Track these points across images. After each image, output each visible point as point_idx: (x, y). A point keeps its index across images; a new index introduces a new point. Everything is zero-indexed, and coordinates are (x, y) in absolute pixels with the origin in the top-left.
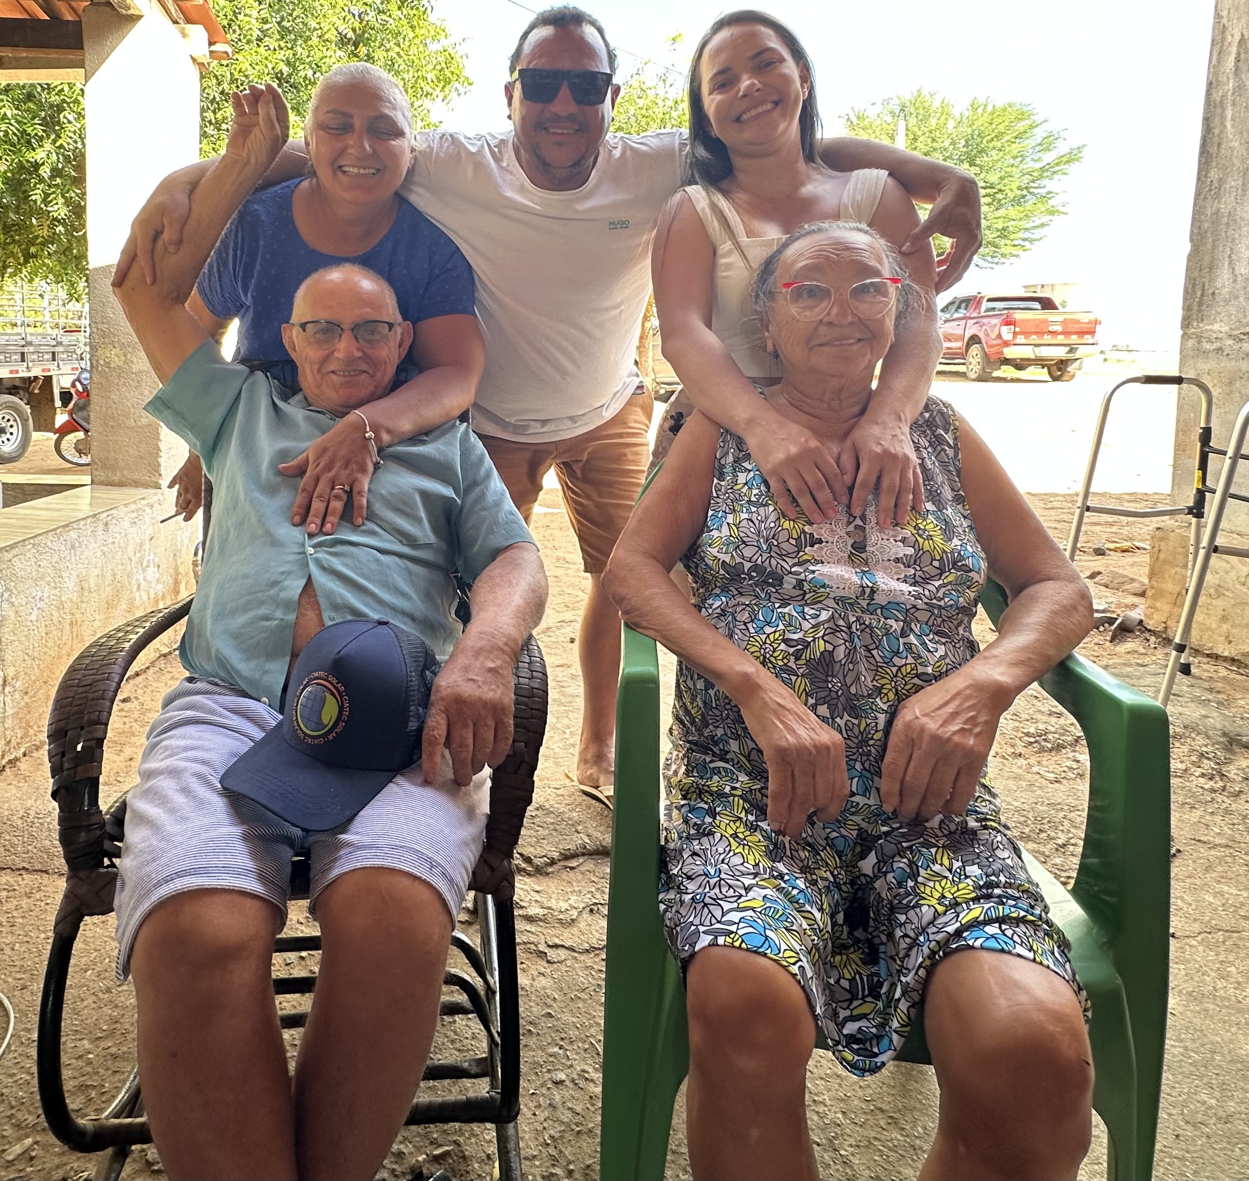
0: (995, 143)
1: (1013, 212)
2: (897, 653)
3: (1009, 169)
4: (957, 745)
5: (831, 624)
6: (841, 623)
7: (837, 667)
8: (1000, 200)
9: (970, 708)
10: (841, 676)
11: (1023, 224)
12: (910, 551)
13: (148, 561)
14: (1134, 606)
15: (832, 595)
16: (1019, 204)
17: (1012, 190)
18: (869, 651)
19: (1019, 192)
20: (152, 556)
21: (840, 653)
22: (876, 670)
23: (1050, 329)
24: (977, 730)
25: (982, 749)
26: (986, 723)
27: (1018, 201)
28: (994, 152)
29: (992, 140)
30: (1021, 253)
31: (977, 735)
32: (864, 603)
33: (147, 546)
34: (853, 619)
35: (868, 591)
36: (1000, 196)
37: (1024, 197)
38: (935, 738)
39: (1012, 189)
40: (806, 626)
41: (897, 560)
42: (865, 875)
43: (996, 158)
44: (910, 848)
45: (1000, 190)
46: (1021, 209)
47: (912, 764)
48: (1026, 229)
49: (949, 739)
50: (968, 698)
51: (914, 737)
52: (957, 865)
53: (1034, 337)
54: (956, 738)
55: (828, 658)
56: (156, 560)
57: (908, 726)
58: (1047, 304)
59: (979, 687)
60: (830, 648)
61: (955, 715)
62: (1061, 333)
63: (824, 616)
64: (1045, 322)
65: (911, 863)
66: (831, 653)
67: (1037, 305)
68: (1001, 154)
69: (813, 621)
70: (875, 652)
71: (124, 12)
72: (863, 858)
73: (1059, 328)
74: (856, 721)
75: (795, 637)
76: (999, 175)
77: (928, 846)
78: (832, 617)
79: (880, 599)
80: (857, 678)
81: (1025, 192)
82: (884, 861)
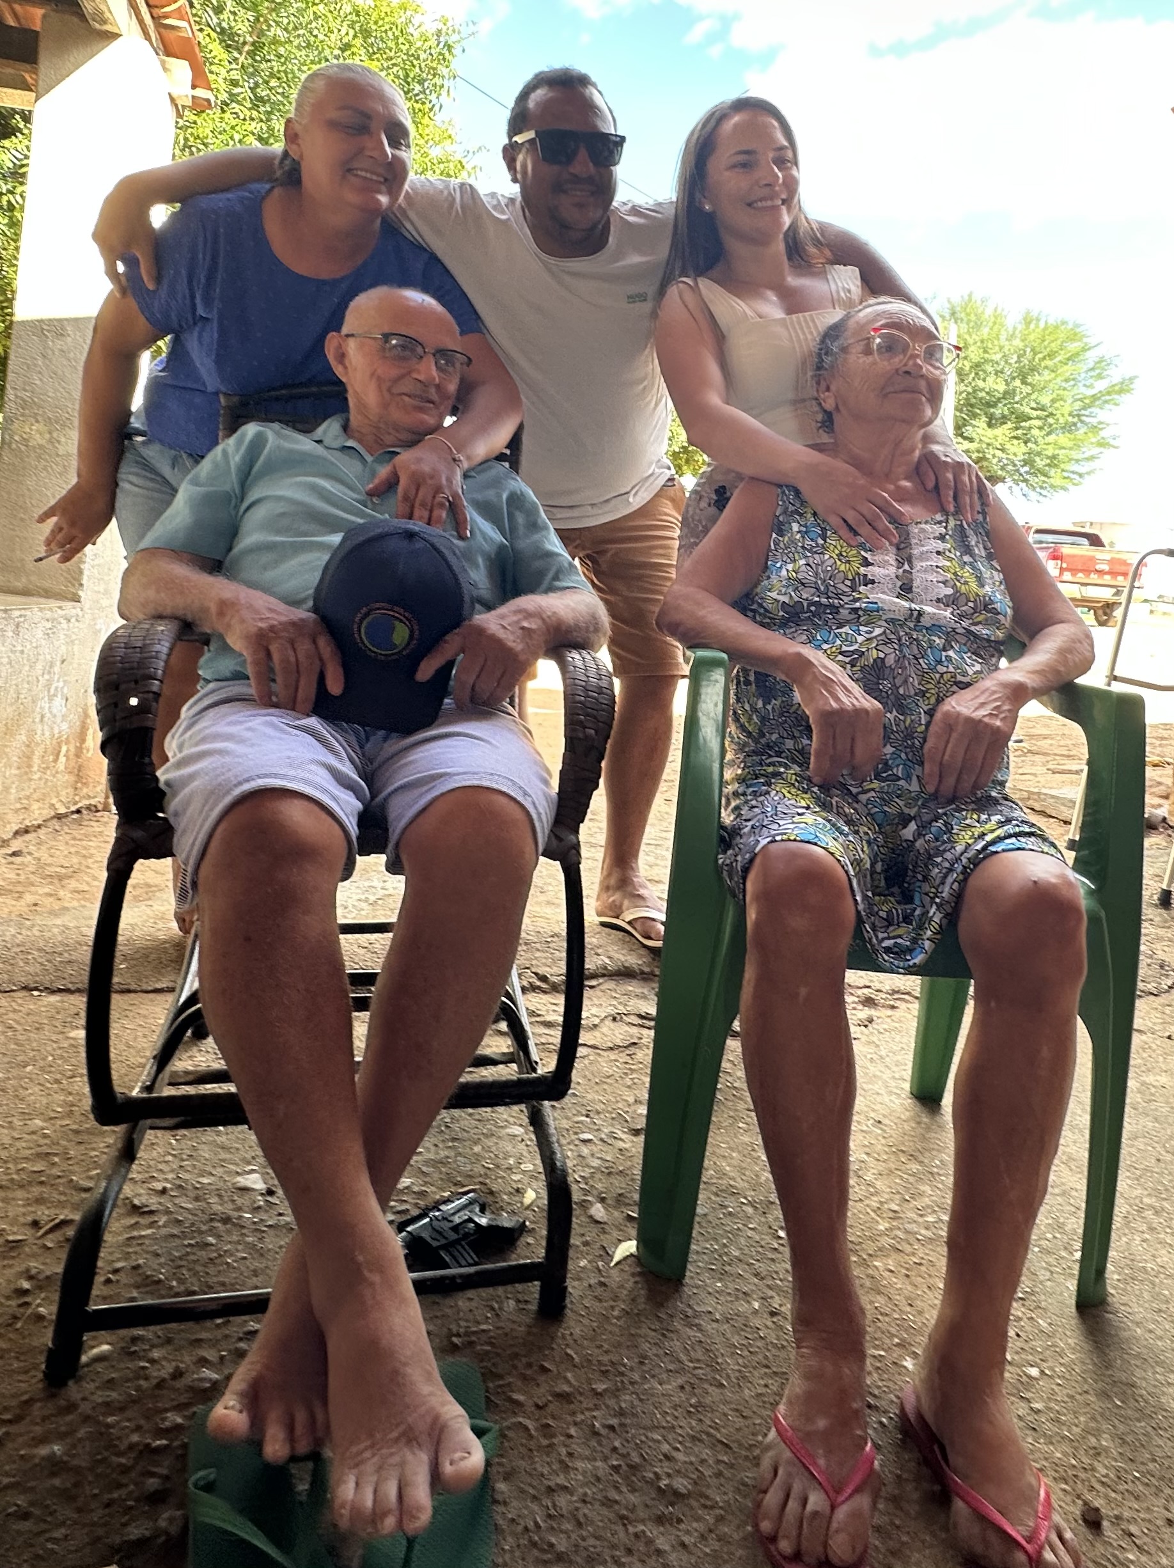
0: (1048, 362)
1: (1063, 439)
2: (940, 662)
3: (1061, 392)
4: (987, 725)
5: (883, 637)
6: (893, 636)
7: (887, 671)
8: (1051, 425)
9: (996, 700)
10: (891, 678)
11: (1074, 454)
12: (949, 591)
13: (56, 688)
15: (884, 617)
16: (1070, 432)
17: (1063, 415)
18: (916, 659)
19: (1070, 419)
20: (61, 684)
21: (890, 661)
22: (922, 675)
23: (1098, 567)
24: (1003, 715)
25: (1006, 729)
26: (1009, 711)
27: (1068, 428)
28: (1046, 372)
29: (1044, 358)
30: (1070, 486)
31: (1002, 720)
32: (912, 625)
33: (57, 669)
34: (902, 633)
35: (916, 613)
36: (1051, 420)
37: (1075, 424)
38: (969, 720)
39: (1064, 411)
40: (860, 639)
41: (939, 600)
42: (906, 841)
43: (1048, 378)
44: (945, 814)
45: (1051, 414)
46: (1072, 436)
47: (950, 745)
48: (1077, 461)
49: (980, 721)
50: (994, 692)
51: (953, 722)
52: (984, 817)
53: (1080, 575)
54: (986, 720)
55: (880, 663)
56: (65, 690)
57: (947, 714)
58: (1095, 541)
59: (1004, 685)
60: (882, 655)
61: (983, 705)
62: (1108, 573)
63: (878, 631)
64: (1092, 559)
65: (946, 824)
66: (883, 660)
67: (1085, 541)
68: (1053, 375)
69: (867, 636)
70: (921, 661)
71: (97, 26)
72: (905, 827)
73: (1106, 568)
74: (901, 717)
75: (851, 649)
76: (1051, 397)
77: (960, 810)
78: (884, 632)
79: (926, 621)
80: (906, 681)
81: (1076, 420)
82: (923, 827)
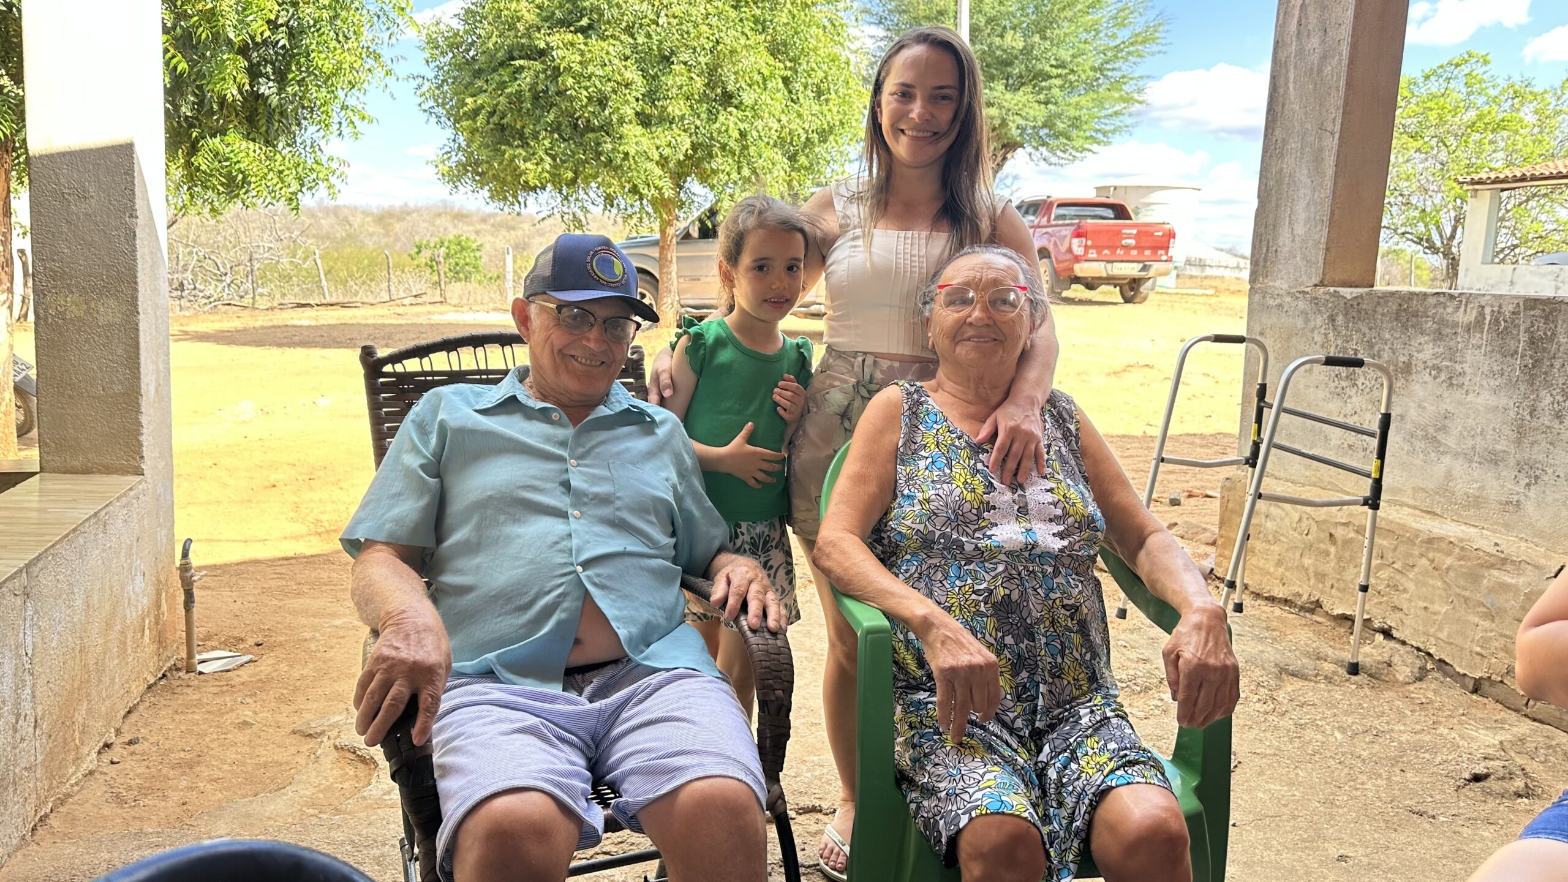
2: (1052, 589)
5: (1006, 574)
6: (1013, 571)
7: (1014, 606)
8: (1071, 84)
10: (1018, 612)
12: (1060, 512)
13: (136, 568)
14: (1207, 555)
15: (1004, 551)
18: (1035, 590)
19: (1092, 75)
20: (139, 561)
21: (1015, 596)
23: (1124, 242)
28: (1065, 24)
34: (1021, 568)
35: (1028, 546)
37: (1097, 80)
39: (1085, 66)
40: (989, 577)
41: (1051, 520)
43: (1067, 30)
48: (1100, 119)
53: (1106, 252)
55: (1007, 600)
56: (142, 566)
58: (1120, 212)
60: (1007, 592)
62: (1134, 247)
63: (1001, 568)
64: (1118, 234)
66: (1009, 596)
67: (1110, 213)
69: (993, 574)
70: (1039, 591)
73: (1132, 242)
75: (982, 587)
76: (1071, 52)
78: (1006, 569)
80: (1030, 613)
81: (1098, 75)
